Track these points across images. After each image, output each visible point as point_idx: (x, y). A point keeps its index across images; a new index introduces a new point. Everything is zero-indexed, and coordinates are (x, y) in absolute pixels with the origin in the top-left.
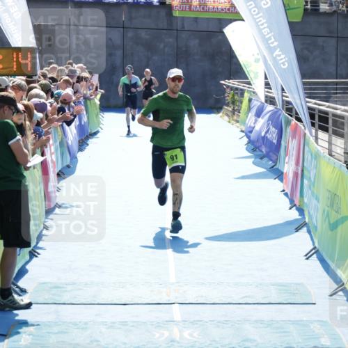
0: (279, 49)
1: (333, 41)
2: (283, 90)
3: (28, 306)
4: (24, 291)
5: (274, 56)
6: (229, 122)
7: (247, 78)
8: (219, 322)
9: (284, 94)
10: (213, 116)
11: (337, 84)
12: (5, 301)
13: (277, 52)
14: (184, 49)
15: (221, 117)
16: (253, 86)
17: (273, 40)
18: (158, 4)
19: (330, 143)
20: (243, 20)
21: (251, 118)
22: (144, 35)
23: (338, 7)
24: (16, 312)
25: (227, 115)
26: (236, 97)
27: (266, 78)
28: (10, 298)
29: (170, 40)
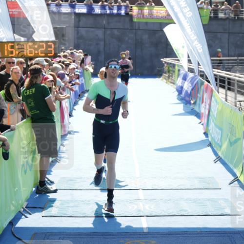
0: (197, 41)
1: (227, 35)
2: (199, 64)
3: (55, 191)
4: (52, 183)
5: (194, 44)
6: (167, 83)
7: (177, 57)
8: (166, 200)
10: (157, 79)
11: (228, 60)
12: (42, 188)
13: (196, 42)
14: (140, 40)
15: (162, 80)
16: (181, 62)
17: (193, 35)
18: (124, 14)
20: (175, 23)
21: (179, 82)
22: (116, 32)
23: (229, 15)
24: (48, 194)
25: (165, 79)
26: (170, 69)
27: (189, 57)
28: (45, 186)
29: (132, 35)
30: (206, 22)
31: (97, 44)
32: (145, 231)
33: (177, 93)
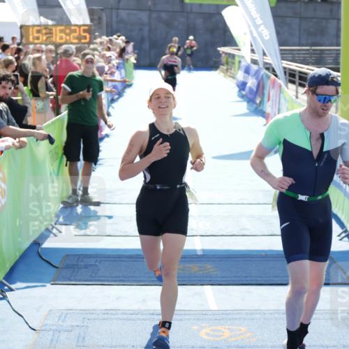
2: (264, 54)
5: (260, 30)
6: (224, 77)
7: (237, 46)
9: (265, 57)
11: (300, 50)
13: (262, 27)
14: (192, 26)
15: (219, 73)
16: (242, 52)
17: (259, 19)
19: (297, 92)
20: (237, 5)
21: (240, 75)
22: (164, 15)
25: (223, 72)
26: (229, 60)
27: (252, 46)
29: (183, 20)
30: (273, 5)
31: (141, 30)
32: (199, 253)
33: (237, 89)
